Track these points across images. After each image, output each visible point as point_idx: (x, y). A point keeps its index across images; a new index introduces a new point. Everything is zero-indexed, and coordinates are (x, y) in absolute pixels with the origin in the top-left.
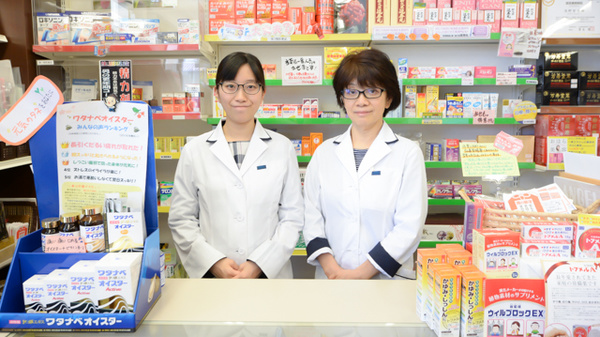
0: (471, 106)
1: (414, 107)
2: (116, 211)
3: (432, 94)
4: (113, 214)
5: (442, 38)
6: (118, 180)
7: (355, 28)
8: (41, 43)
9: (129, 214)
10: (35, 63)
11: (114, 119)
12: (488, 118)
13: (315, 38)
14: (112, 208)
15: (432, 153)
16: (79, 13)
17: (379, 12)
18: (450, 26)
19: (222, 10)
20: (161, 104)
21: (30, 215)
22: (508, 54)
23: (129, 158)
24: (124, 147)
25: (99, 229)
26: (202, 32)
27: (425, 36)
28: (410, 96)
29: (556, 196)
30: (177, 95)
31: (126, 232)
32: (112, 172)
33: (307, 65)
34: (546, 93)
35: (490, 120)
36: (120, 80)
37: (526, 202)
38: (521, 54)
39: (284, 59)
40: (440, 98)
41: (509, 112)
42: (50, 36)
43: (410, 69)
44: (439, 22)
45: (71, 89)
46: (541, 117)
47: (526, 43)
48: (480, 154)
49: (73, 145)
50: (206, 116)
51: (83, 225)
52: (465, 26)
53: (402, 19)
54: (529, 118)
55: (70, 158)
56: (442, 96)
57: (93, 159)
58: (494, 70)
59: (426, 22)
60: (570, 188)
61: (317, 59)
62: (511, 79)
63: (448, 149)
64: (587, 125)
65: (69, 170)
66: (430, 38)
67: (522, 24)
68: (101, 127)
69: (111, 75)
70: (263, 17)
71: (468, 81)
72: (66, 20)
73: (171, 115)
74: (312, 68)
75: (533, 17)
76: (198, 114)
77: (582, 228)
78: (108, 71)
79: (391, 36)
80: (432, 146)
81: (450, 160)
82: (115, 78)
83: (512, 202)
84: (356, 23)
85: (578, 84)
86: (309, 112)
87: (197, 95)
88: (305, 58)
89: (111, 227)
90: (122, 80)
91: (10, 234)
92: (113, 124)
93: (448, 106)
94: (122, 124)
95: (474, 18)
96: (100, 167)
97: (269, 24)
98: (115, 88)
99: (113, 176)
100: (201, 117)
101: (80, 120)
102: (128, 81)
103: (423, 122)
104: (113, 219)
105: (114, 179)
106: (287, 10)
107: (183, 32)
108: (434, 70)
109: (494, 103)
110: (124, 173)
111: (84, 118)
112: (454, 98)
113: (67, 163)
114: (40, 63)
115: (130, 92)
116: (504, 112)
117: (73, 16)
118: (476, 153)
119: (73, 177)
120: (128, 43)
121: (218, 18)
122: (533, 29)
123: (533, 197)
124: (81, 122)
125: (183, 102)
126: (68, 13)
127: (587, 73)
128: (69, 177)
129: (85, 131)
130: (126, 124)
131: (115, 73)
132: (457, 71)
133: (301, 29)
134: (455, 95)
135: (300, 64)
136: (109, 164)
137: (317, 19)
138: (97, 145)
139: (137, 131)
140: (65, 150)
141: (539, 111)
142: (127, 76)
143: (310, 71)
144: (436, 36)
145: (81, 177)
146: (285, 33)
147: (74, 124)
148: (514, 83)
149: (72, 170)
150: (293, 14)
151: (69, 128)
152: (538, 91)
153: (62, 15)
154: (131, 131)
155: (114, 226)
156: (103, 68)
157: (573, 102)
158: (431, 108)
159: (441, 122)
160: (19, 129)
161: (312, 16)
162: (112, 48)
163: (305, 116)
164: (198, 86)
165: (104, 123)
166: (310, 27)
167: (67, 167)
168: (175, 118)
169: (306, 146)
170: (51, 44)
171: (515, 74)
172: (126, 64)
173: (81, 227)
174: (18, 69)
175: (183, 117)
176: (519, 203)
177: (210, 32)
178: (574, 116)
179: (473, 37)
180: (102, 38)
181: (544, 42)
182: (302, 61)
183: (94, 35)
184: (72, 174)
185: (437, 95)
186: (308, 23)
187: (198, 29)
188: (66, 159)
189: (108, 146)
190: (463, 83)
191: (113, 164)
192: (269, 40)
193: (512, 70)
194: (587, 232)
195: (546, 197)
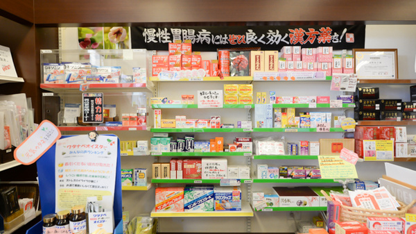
0: (315, 121)
1: (280, 121)
2: (94, 211)
3: (291, 113)
4: (92, 213)
5: (296, 79)
6: (96, 187)
7: (242, 72)
8: (46, 82)
9: (103, 213)
10: (42, 95)
11: (95, 146)
12: (326, 128)
13: (218, 79)
14: (92, 210)
15: (292, 150)
16: (71, 63)
17: (258, 63)
18: (300, 72)
19: (160, 62)
20: (121, 120)
21: (34, 193)
22: (337, 89)
23: (104, 172)
24: (101, 165)
25: (83, 223)
26: (148, 75)
27: (286, 78)
28: (277, 115)
29: (385, 196)
30: (131, 115)
31: (101, 225)
32: (92, 181)
33: (213, 95)
34: (361, 113)
35: (327, 129)
36: (95, 105)
37: (366, 200)
38: (345, 89)
39: (199, 92)
40: (296, 116)
41: (338, 124)
42: (51, 78)
43: (277, 98)
44: (295, 69)
45: (63, 110)
46: (358, 128)
47: (348, 83)
48: (331, 163)
49: (67, 164)
50: (150, 128)
51: (72, 221)
52: (310, 72)
53: (271, 68)
54: (351, 128)
55: (64, 173)
56: (297, 114)
57: (80, 173)
58: (328, 98)
59: (286, 69)
60: (392, 188)
61: (220, 92)
62: (339, 104)
63: (302, 147)
64: (387, 133)
65: (63, 181)
66: (289, 79)
67: (345, 71)
68: (85, 152)
69: (90, 102)
70: (185, 66)
71: (313, 105)
72: (62, 67)
73: (127, 128)
74: (216, 97)
75: (351, 66)
76: (145, 127)
77: (408, 224)
78: (88, 100)
79: (265, 78)
80: (292, 146)
81: (303, 154)
82: (92, 104)
83: (356, 199)
84: (242, 69)
85: (380, 107)
86: (215, 125)
87: (144, 114)
88: (212, 91)
89: (91, 222)
90: (97, 106)
91: (21, 207)
92: (94, 150)
93: (301, 121)
94: (99, 150)
95: (316, 67)
96: (84, 178)
97: (189, 70)
98: (92, 111)
99: (93, 184)
100: (147, 129)
101: (72, 148)
102: (101, 106)
103: (286, 131)
104: (93, 217)
105: (93, 186)
106: (201, 62)
107: (136, 75)
108: (292, 99)
109: (329, 119)
110: (100, 182)
111: (74, 146)
112: (304, 116)
113: (62, 176)
114: (45, 94)
115: (102, 113)
116: (335, 124)
117: (66, 65)
118: (329, 163)
119: (65, 185)
120: (101, 82)
121: (158, 66)
122: (351, 74)
123: (370, 196)
124: (72, 149)
125: (136, 119)
126: (63, 63)
127: (385, 100)
128: (63, 186)
129: (74, 154)
130: (103, 150)
131: (92, 101)
132: (306, 99)
133: (209, 73)
134: (305, 114)
135: (209, 95)
136: (90, 176)
137: (219, 67)
138: (83, 164)
139: (109, 154)
140: (61, 168)
141: (357, 124)
142: (100, 103)
143: (215, 99)
144: (293, 78)
145: (71, 185)
146: (199, 76)
147: (67, 151)
148: (341, 107)
149: (65, 181)
150: (205, 64)
151: (64, 154)
152: (355, 111)
153: (59, 65)
154: (105, 154)
155: (93, 221)
156: (85, 98)
157: (377, 118)
158: (291, 122)
159: (297, 130)
160: (30, 154)
161: (216, 66)
162: (91, 85)
163: (212, 127)
164: (145, 109)
165: (87, 149)
166: (215, 72)
167: (62, 179)
168: (130, 129)
169: (213, 146)
170: (52, 83)
171: (341, 101)
172: (100, 95)
173: (70, 222)
174: (30, 99)
175: (135, 129)
176: (361, 200)
177: (153, 75)
178: (379, 127)
179: (315, 79)
180: (85, 78)
181: (359, 82)
182: (210, 93)
183: (80, 77)
184: (65, 183)
185: (294, 114)
186: (214, 70)
187: (145, 74)
188: (61, 174)
189: (90, 164)
190: (310, 107)
191: (93, 176)
192: (190, 80)
193: (339, 98)
194: (412, 226)
195: (379, 196)
